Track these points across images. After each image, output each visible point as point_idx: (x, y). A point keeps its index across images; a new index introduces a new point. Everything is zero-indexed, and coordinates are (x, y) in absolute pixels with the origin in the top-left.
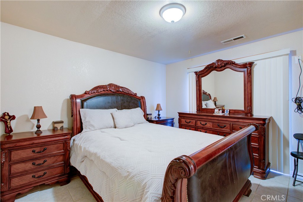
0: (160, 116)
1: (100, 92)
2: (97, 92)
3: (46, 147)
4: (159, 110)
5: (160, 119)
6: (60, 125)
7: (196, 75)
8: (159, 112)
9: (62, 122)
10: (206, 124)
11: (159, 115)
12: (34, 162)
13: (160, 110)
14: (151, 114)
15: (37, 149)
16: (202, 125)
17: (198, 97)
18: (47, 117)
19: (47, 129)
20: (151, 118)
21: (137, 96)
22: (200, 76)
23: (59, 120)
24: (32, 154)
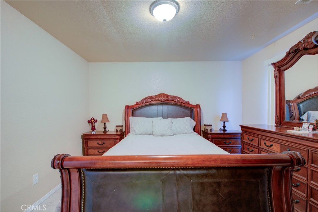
0: (226, 129)
1: (149, 102)
2: (145, 103)
3: (105, 142)
4: (224, 121)
5: (226, 132)
6: (121, 128)
7: (275, 67)
8: (224, 123)
9: (122, 126)
10: (271, 146)
11: (224, 127)
12: (99, 150)
13: (226, 121)
14: (211, 125)
15: (100, 143)
16: (266, 146)
17: (278, 103)
18: (109, 122)
19: (113, 130)
20: (211, 130)
21: (190, 104)
22: (282, 68)
23: (121, 124)
24: (97, 145)
